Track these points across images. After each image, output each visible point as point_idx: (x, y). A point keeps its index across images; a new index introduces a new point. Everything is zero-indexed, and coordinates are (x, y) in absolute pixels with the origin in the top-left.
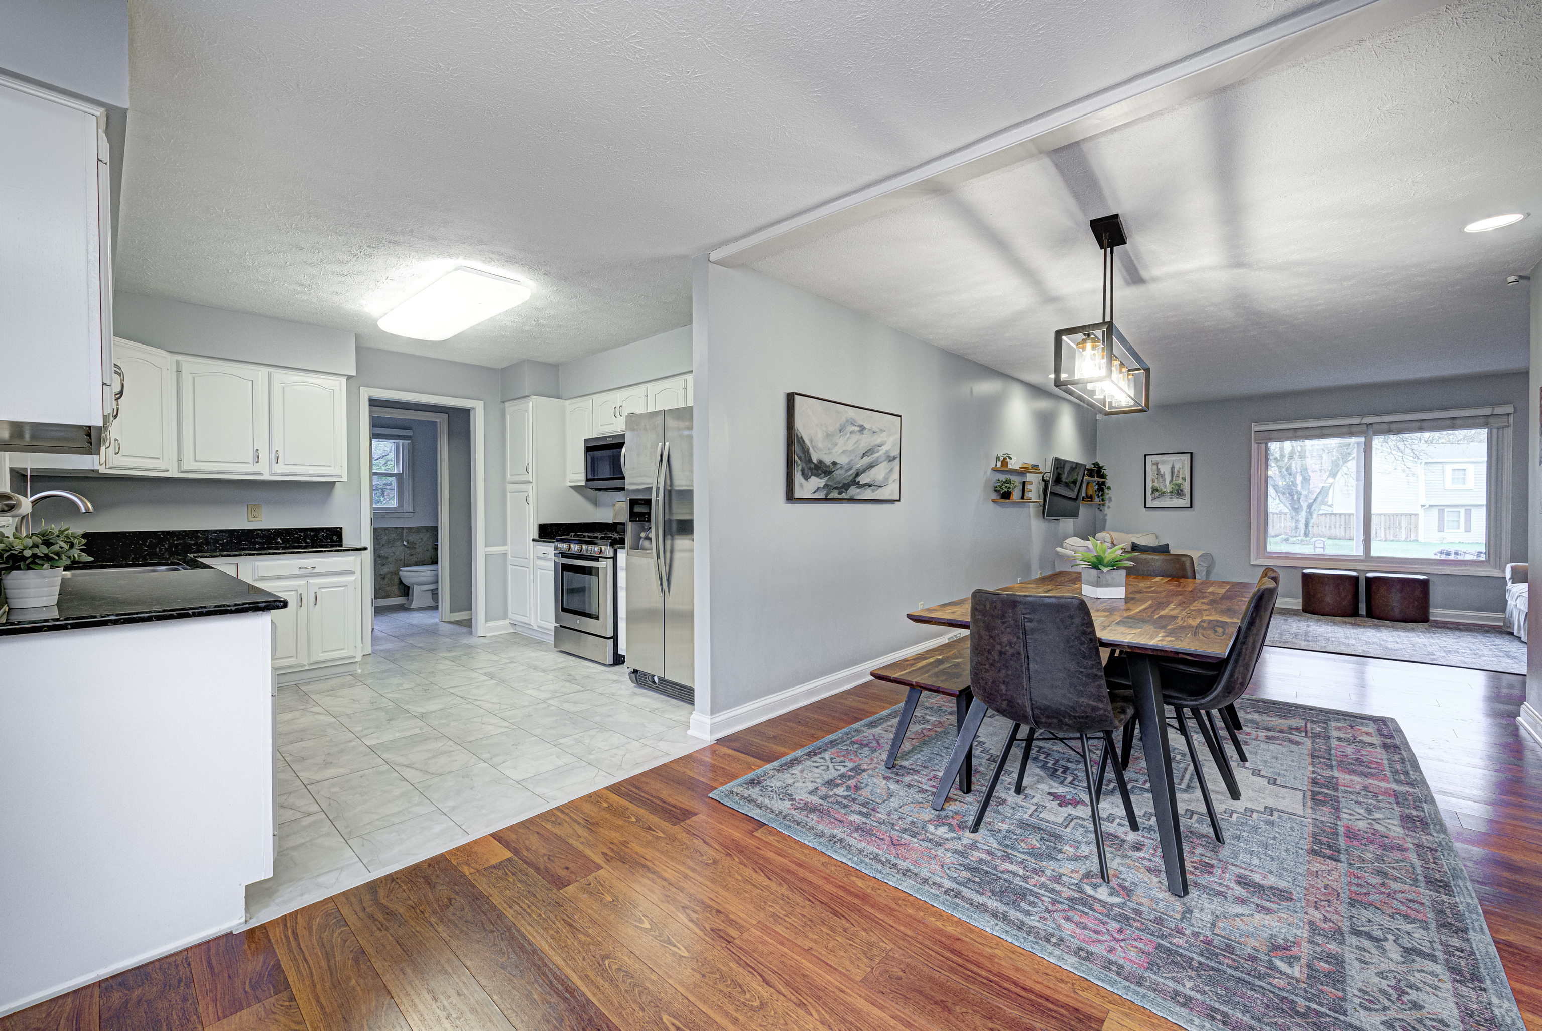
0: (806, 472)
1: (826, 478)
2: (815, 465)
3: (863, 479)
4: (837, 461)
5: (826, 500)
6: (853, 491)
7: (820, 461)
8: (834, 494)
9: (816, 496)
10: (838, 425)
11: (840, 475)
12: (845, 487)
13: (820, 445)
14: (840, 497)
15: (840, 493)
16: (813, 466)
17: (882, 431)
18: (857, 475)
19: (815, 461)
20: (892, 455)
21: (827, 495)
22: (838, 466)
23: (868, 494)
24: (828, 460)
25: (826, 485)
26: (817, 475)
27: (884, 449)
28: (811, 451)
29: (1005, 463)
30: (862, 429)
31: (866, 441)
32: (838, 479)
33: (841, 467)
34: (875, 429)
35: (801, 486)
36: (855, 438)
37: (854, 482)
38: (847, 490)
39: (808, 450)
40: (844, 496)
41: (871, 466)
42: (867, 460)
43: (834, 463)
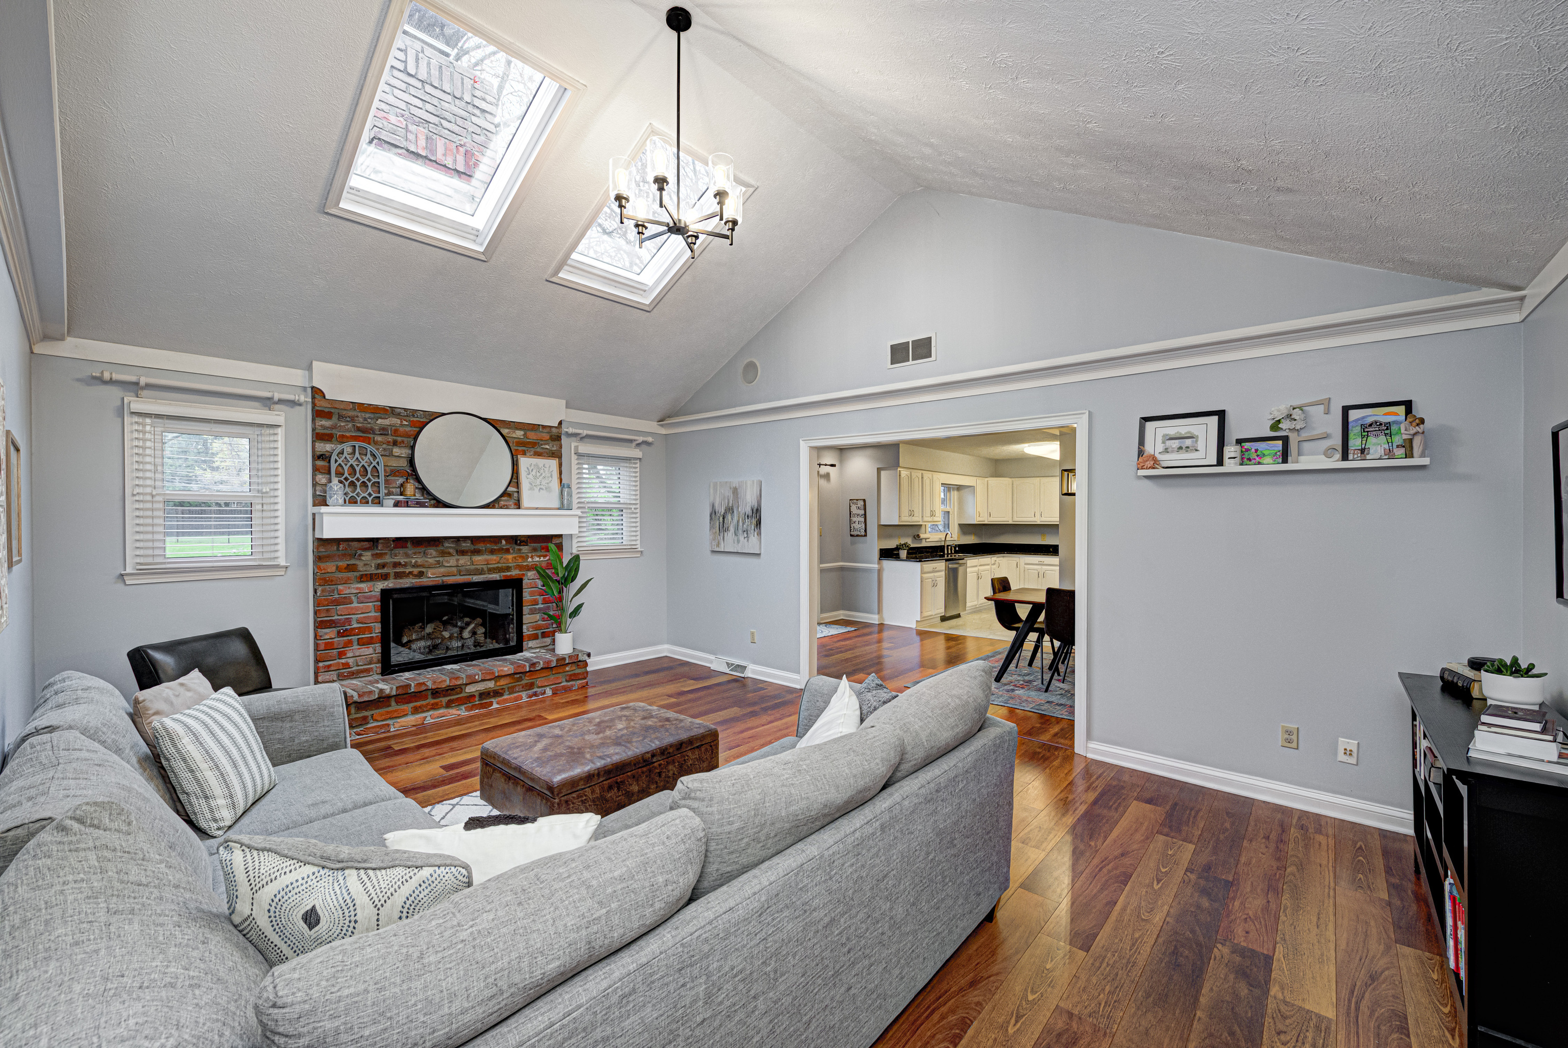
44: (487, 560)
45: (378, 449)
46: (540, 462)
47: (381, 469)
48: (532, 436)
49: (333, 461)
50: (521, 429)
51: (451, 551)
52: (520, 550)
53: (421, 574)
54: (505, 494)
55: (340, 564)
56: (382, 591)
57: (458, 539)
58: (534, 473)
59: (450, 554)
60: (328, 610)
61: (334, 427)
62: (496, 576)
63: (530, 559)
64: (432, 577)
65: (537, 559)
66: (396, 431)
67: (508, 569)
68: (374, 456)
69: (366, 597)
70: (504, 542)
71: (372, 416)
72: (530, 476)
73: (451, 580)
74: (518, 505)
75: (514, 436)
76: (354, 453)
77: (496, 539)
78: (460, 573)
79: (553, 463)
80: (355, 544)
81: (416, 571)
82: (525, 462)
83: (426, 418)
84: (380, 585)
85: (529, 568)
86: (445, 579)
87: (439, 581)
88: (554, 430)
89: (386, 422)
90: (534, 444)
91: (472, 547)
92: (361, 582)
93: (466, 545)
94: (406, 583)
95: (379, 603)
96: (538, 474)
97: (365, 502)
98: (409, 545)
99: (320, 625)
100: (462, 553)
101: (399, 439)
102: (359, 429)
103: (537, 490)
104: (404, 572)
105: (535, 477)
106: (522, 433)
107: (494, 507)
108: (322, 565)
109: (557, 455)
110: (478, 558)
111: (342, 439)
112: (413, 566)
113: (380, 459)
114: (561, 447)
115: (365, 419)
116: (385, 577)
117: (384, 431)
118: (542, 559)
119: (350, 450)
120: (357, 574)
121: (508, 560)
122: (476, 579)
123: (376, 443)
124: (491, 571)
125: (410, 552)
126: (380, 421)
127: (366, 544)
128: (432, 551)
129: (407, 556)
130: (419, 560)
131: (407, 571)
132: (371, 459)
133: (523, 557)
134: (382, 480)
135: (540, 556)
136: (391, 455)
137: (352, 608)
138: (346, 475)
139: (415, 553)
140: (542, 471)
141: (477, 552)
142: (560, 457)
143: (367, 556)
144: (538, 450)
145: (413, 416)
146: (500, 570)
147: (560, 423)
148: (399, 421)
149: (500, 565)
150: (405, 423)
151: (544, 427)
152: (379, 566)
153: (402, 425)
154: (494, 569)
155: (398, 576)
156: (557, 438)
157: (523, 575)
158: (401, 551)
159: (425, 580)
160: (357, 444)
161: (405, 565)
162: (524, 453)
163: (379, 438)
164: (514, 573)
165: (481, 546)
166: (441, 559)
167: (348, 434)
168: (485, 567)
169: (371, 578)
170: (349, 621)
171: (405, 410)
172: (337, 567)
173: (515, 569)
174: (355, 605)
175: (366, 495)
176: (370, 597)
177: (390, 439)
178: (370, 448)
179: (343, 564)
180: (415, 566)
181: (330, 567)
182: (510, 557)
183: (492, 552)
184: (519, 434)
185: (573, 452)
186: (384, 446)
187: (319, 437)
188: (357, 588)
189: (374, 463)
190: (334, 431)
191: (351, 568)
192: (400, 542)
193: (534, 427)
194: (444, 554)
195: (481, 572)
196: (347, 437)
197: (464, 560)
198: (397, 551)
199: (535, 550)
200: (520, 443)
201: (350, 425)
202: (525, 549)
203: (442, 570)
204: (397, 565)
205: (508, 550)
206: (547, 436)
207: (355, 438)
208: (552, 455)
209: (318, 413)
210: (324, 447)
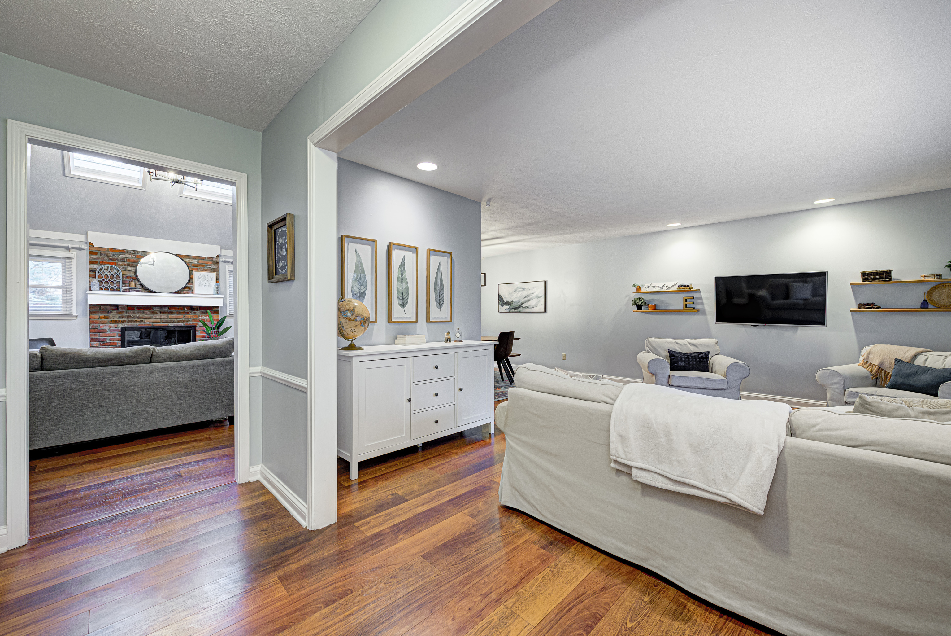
3: (524, 305)
5: (509, 312)
6: (520, 309)
11: (514, 305)
12: (517, 308)
13: (507, 297)
17: (534, 288)
18: (522, 304)
19: (505, 301)
20: (539, 296)
23: (527, 310)
24: (510, 301)
27: (535, 294)
28: (504, 299)
29: (639, 288)
30: (524, 289)
31: (525, 293)
34: (530, 288)
35: (501, 308)
36: (520, 293)
37: (521, 306)
40: (516, 311)
41: (528, 301)
42: (526, 299)
43: (512, 301)
44: (176, 317)
45: (120, 268)
46: (206, 274)
47: (121, 276)
48: (202, 262)
49: (97, 272)
50: (196, 259)
51: (157, 312)
52: (195, 313)
53: (141, 321)
54: (185, 288)
55: (101, 315)
56: (122, 328)
57: (161, 307)
58: (202, 279)
60: (95, 334)
61: (97, 259)
62: (182, 324)
63: (200, 317)
64: (148, 323)
65: (205, 317)
66: (129, 260)
67: (188, 321)
68: (117, 270)
69: (113, 330)
70: (186, 309)
71: (117, 253)
72: (200, 280)
73: (157, 325)
74: (193, 293)
75: (192, 262)
76: (108, 269)
77: (182, 308)
78: (162, 322)
79: (214, 274)
80: (108, 307)
81: (139, 320)
82: (196, 274)
83: (144, 255)
84: (121, 325)
85: (200, 321)
86: (154, 324)
87: (151, 325)
88: (214, 259)
89: (124, 256)
90: (203, 266)
91: (169, 311)
92: (111, 323)
93: (167, 309)
94: (134, 325)
95: (120, 333)
96: (204, 279)
97: (112, 289)
98: (135, 308)
99: (91, 340)
100: (164, 313)
101: (130, 263)
102: (110, 259)
103: (203, 286)
104: (133, 320)
105: (203, 281)
106: (196, 260)
107: (180, 293)
108: (92, 316)
109: (217, 271)
110: (172, 316)
111: (102, 263)
112: (138, 318)
113: (120, 271)
114: (218, 267)
115: (113, 255)
116: (123, 322)
117: (123, 260)
118: (207, 317)
119: (106, 268)
120: (110, 320)
121: (188, 317)
122: (170, 324)
123: (119, 265)
124: (178, 321)
125: (136, 312)
126: (121, 256)
127: (113, 308)
128: (147, 312)
129: (134, 313)
130: (141, 315)
131: (134, 320)
132: (116, 272)
133: (196, 316)
134: (121, 281)
135: (206, 316)
136: (126, 270)
137: (107, 334)
138: (104, 278)
139: (138, 312)
140: (206, 278)
141: (172, 313)
143: (114, 313)
144: (205, 268)
145: (138, 254)
146: (184, 321)
147: (218, 256)
148: (130, 256)
149: (184, 319)
150: (133, 256)
151: (209, 258)
152: (120, 317)
153: (132, 257)
154: (180, 320)
155: (129, 321)
156: (217, 263)
157: (197, 324)
158: (132, 311)
159: (143, 324)
160: (109, 265)
161: (134, 317)
162: (197, 270)
163: (120, 263)
164: (192, 323)
165: (173, 310)
166: (152, 315)
167: (105, 261)
168: (176, 320)
169: (116, 322)
170: (105, 340)
171: (134, 251)
172: (100, 317)
173: (192, 321)
174: (108, 333)
175: (113, 287)
176: (116, 330)
177: (126, 263)
178: (115, 267)
179: (103, 315)
181: (96, 316)
182: (189, 316)
183: (179, 313)
184: (195, 261)
185: (227, 269)
186: (123, 266)
187: (91, 262)
188: (109, 326)
189: (118, 274)
190: (98, 260)
191: (105, 318)
192: (130, 307)
193: (203, 258)
194: (153, 313)
195: (174, 322)
196: (104, 263)
197: (164, 316)
198: (129, 311)
199: (203, 313)
200: (195, 265)
201: (106, 257)
202: (198, 312)
203: (153, 320)
204: (129, 317)
205: (188, 313)
206: (210, 262)
207: (109, 263)
208: (213, 270)
209: (91, 253)
210: (94, 267)
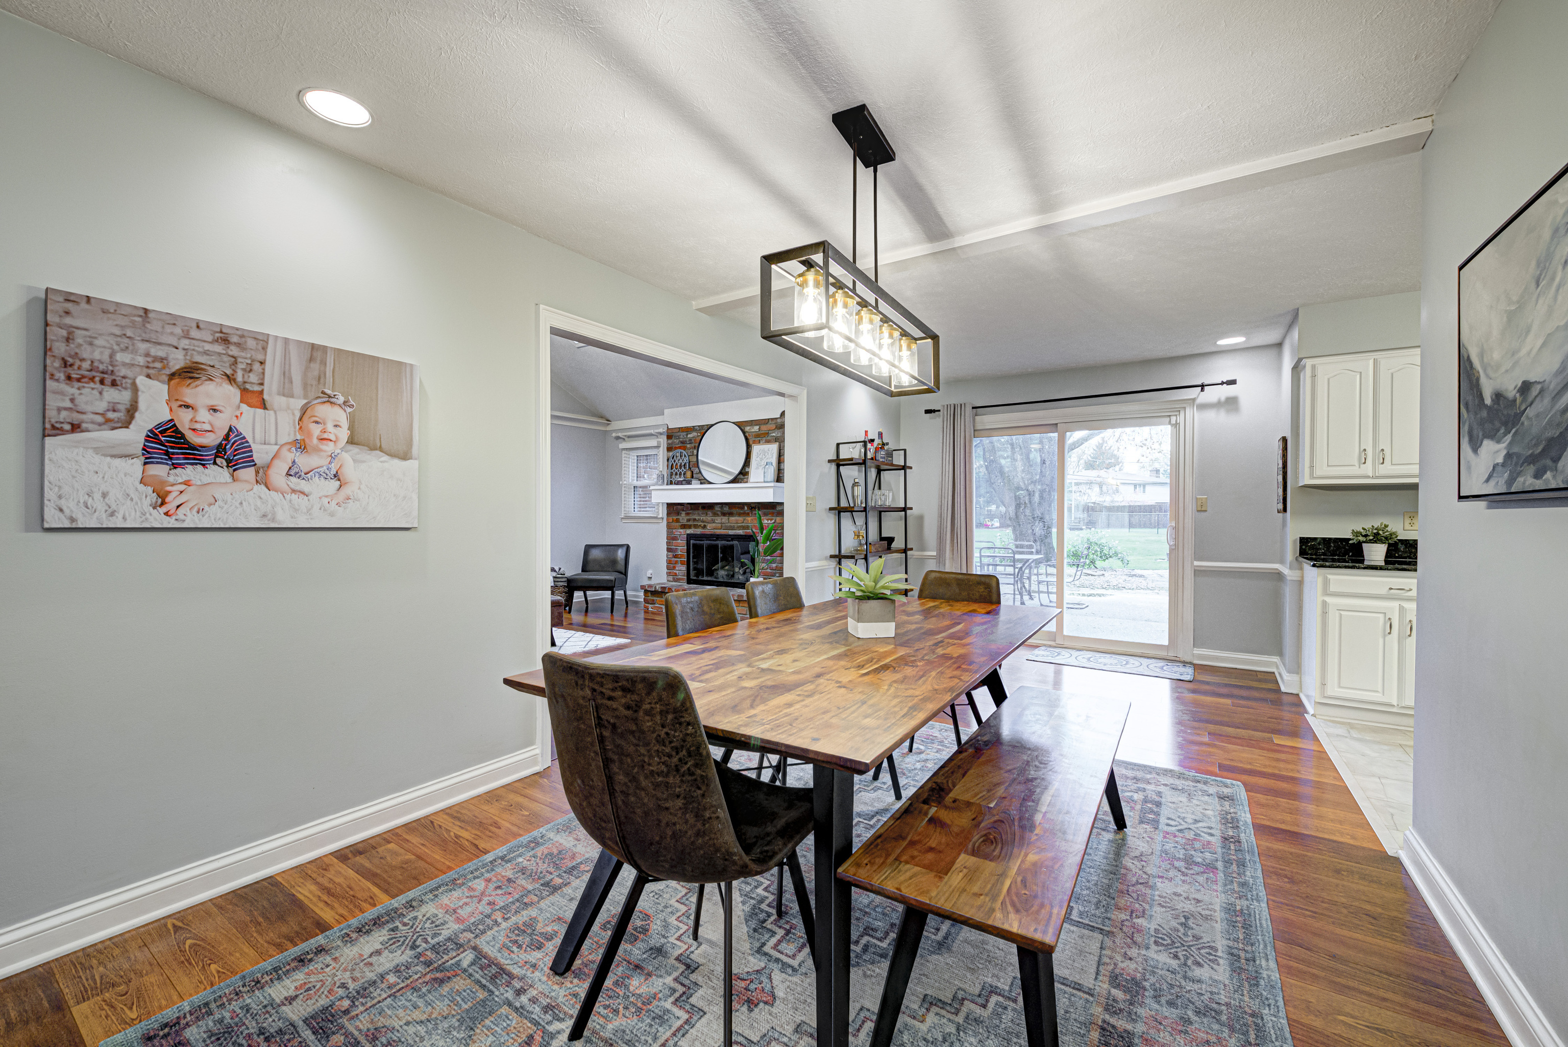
0: (1475, 432)
1: (1509, 437)
2: (1489, 408)
4: (1532, 376)
7: (1498, 396)
8: (1527, 481)
9: (1489, 489)
10: (1533, 263)
14: (1539, 484)
15: (1538, 475)
16: (1484, 414)
21: (1511, 481)
22: (1535, 391)
25: (1508, 456)
26: (1492, 435)
32: (1535, 431)
33: (1542, 391)
38: (1556, 460)
39: (1478, 379)
44: (737, 520)
45: (687, 452)
46: (767, 447)
47: (687, 464)
48: (765, 428)
49: (670, 462)
50: (755, 425)
51: (718, 512)
52: (754, 514)
53: (705, 527)
54: (741, 473)
56: (688, 536)
57: (721, 505)
58: (761, 456)
59: (718, 515)
60: (670, 542)
61: (671, 443)
62: (741, 532)
64: (710, 529)
66: (695, 440)
67: (747, 528)
68: (685, 456)
69: (682, 539)
70: (745, 508)
71: (685, 433)
72: (758, 459)
73: (719, 532)
74: (750, 481)
75: (751, 430)
76: (678, 456)
77: (741, 506)
78: (722, 528)
79: (774, 447)
80: (679, 507)
81: (703, 524)
82: (756, 449)
83: (704, 430)
84: (689, 531)
85: (760, 528)
86: (715, 531)
87: (713, 532)
88: (777, 421)
90: (763, 435)
91: (729, 511)
92: (681, 529)
93: (726, 509)
94: (699, 531)
95: (686, 543)
96: (764, 457)
98: (699, 508)
99: (669, 550)
100: (724, 514)
102: (682, 442)
103: (761, 468)
105: (761, 459)
107: (737, 483)
108: (669, 518)
109: (779, 439)
110: (732, 519)
111: (676, 448)
112: (701, 521)
113: (687, 458)
114: (784, 433)
115: (682, 436)
116: (690, 527)
117: (688, 441)
118: (769, 521)
119: (678, 454)
120: (680, 524)
121: (748, 521)
122: (730, 532)
123: (687, 448)
124: (739, 528)
125: (700, 513)
126: (690, 436)
127: (683, 507)
128: (710, 513)
129: (699, 515)
130: (704, 518)
131: (698, 524)
134: (687, 470)
136: (691, 455)
137: (678, 543)
138: (675, 468)
139: (702, 513)
140: (766, 454)
141: (731, 514)
142: (780, 441)
143: (683, 514)
144: (767, 438)
146: (744, 528)
147: (782, 414)
148: (694, 435)
149: (743, 524)
151: (772, 419)
152: (689, 520)
153: (698, 436)
154: (740, 526)
155: (696, 526)
156: (781, 426)
157: (759, 532)
158: (696, 512)
159: (706, 530)
160: (680, 450)
161: (698, 521)
162: (757, 443)
163: (688, 446)
164: (752, 531)
165: (734, 511)
166: (714, 518)
167: (677, 446)
168: (735, 526)
169: (684, 527)
170: (677, 550)
171: (699, 426)
172: (673, 520)
173: (753, 528)
174: (679, 541)
175: (678, 479)
176: (684, 539)
177: (691, 446)
178: (684, 452)
179: (675, 518)
180: (703, 521)
181: (671, 519)
182: (749, 519)
183: (740, 515)
184: (756, 428)
186: (691, 450)
187: (669, 449)
188: (680, 532)
190: (672, 445)
191: (677, 521)
192: (695, 507)
193: (766, 421)
194: (715, 514)
195: (732, 528)
197: (725, 519)
199: (765, 515)
200: (754, 436)
201: (678, 440)
203: (714, 525)
204: (695, 520)
205: (748, 514)
206: (773, 426)
207: (680, 448)
208: (776, 440)
209: (669, 437)
210: (671, 454)
